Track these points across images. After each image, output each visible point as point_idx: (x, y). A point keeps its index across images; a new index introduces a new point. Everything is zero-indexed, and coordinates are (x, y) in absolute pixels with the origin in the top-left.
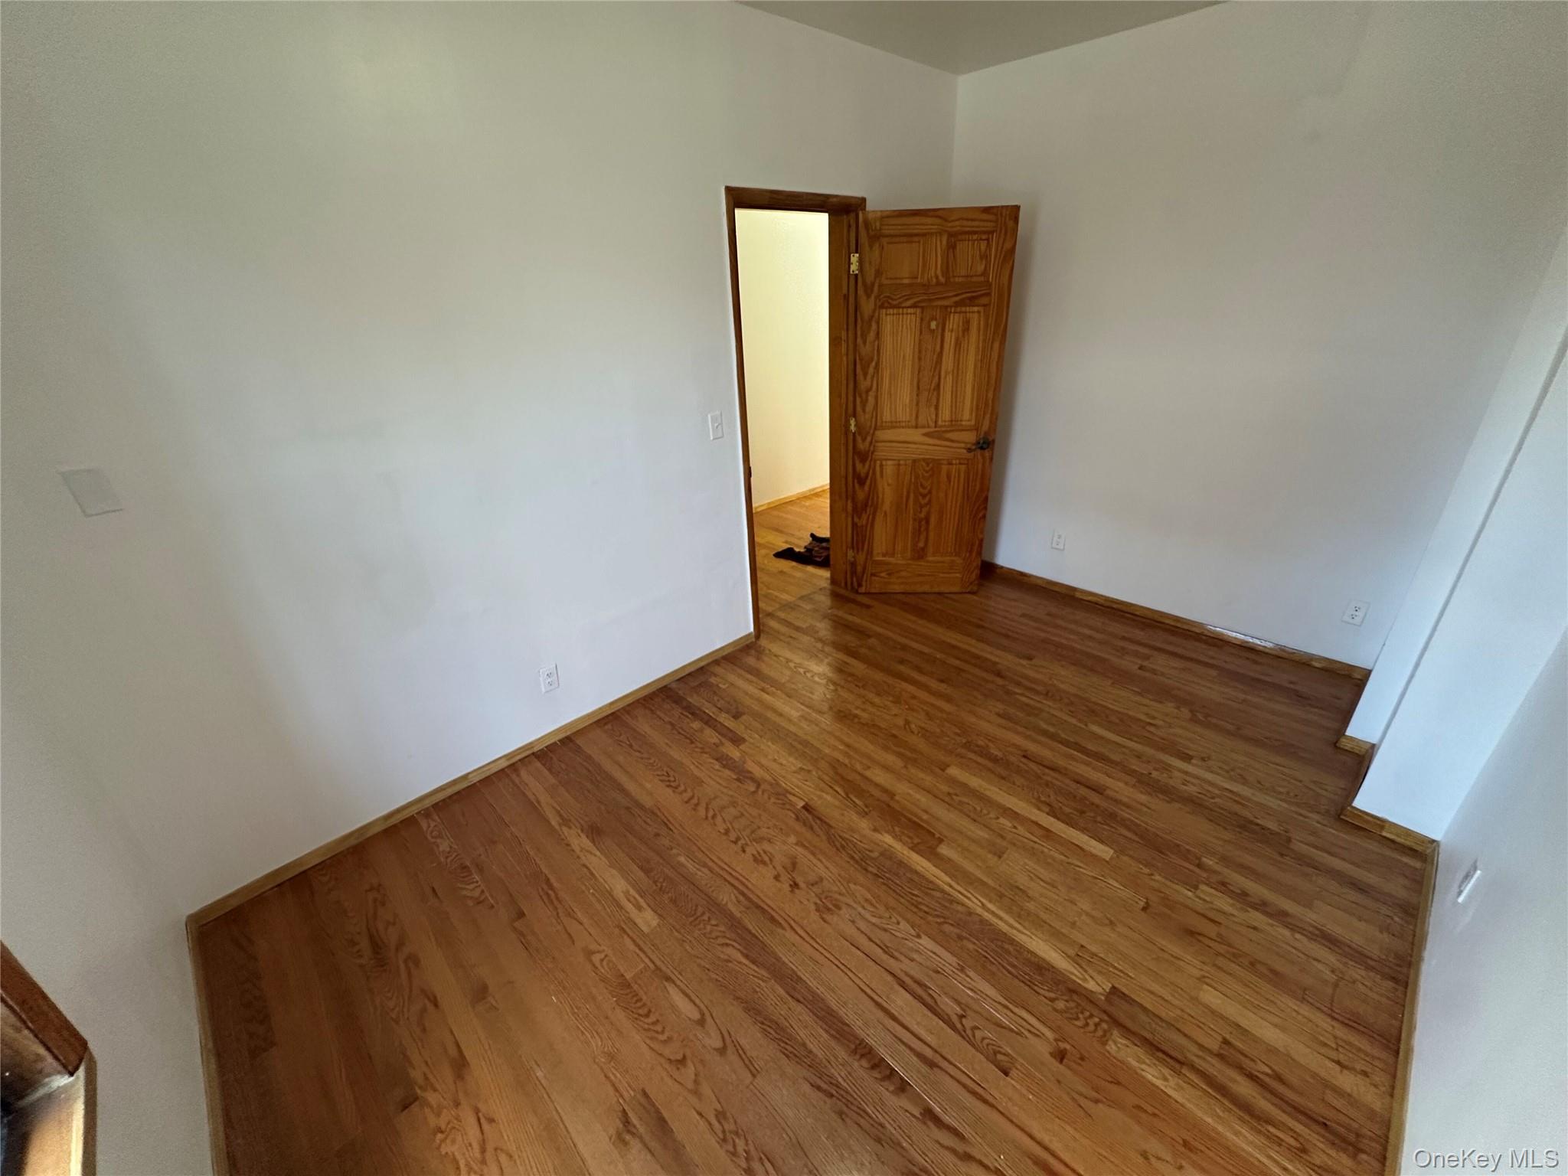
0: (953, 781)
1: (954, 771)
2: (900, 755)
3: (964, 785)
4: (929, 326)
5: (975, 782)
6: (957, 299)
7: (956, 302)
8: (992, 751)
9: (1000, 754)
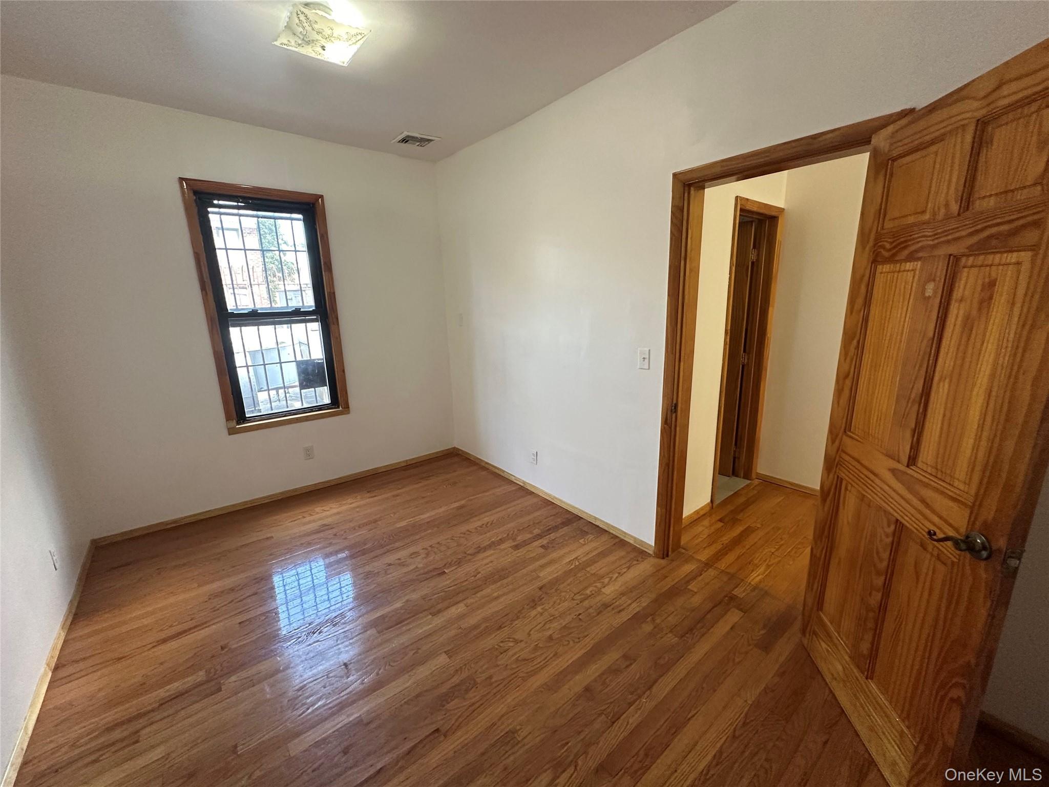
0: (431, 655)
1: (443, 659)
2: (475, 627)
3: (422, 662)
4: (924, 291)
5: (423, 672)
6: (975, 239)
7: (970, 248)
8: (456, 701)
9: (450, 706)
